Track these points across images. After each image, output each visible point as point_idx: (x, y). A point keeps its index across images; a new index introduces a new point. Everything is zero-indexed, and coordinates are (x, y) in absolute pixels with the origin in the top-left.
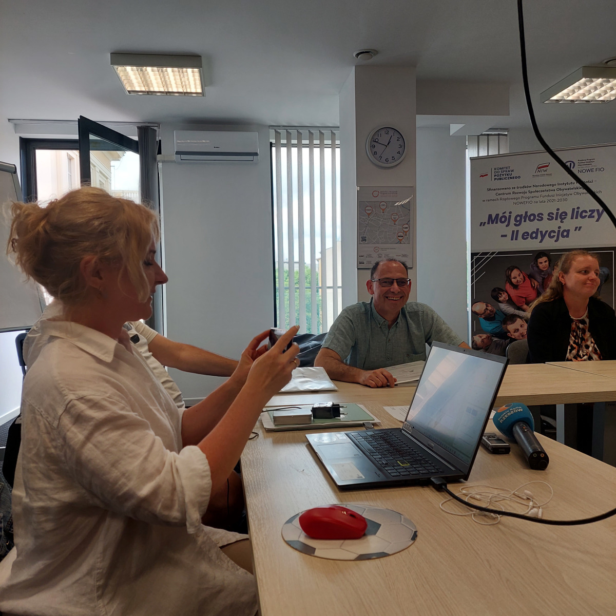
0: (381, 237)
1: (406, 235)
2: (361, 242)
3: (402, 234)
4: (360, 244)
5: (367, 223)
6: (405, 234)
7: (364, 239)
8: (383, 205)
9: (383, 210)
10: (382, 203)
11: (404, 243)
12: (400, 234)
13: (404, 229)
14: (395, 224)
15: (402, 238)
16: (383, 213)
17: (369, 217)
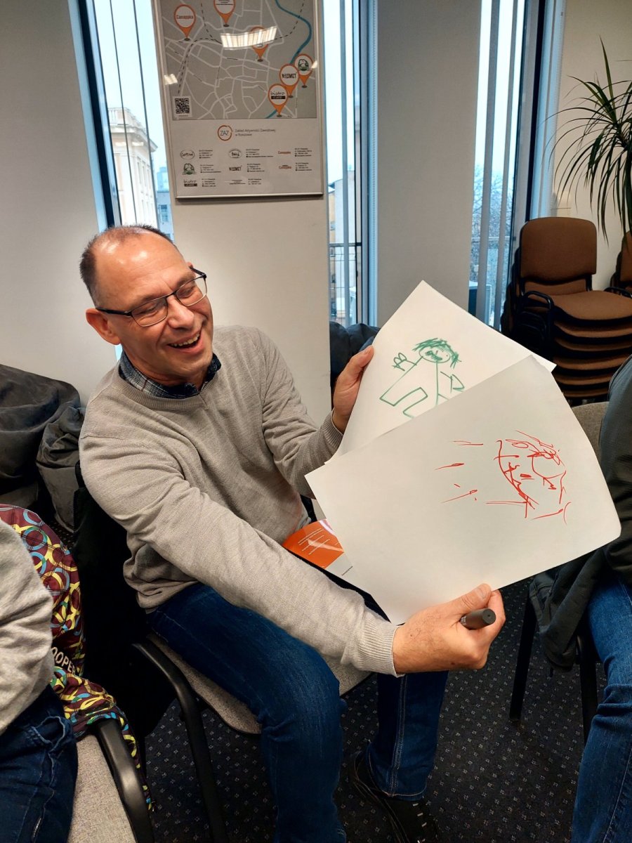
0: (225, 97)
1: (292, 96)
2: (176, 116)
3: (282, 90)
4: (174, 119)
5: (183, 58)
6: (288, 91)
7: (182, 106)
8: (226, 2)
9: (226, 17)
11: (290, 117)
12: (276, 90)
13: (283, 79)
14: (260, 60)
15: (284, 100)
16: (226, 26)
17: (188, 39)
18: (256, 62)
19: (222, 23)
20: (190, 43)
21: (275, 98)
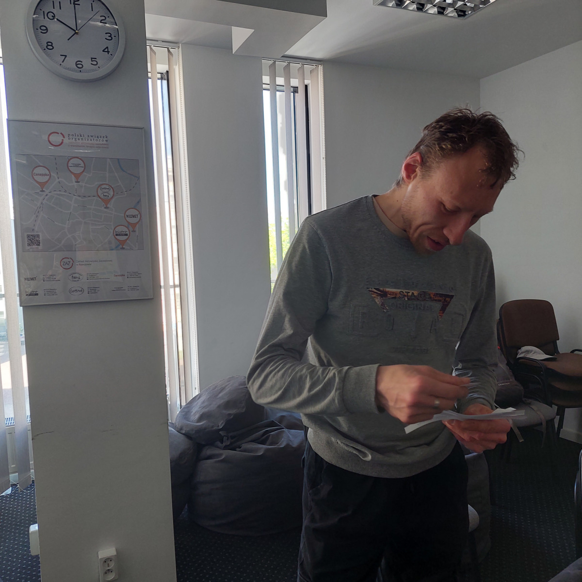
0: (75, 235)
1: (134, 231)
2: (27, 247)
3: (125, 229)
4: (24, 251)
6: (131, 229)
7: (33, 241)
8: (77, 165)
9: (77, 176)
10: (72, 161)
11: (129, 249)
12: (120, 229)
13: (127, 219)
14: (106, 208)
16: (77, 182)
17: (43, 191)
18: (103, 208)
19: (74, 180)
20: (45, 194)
21: (119, 235)
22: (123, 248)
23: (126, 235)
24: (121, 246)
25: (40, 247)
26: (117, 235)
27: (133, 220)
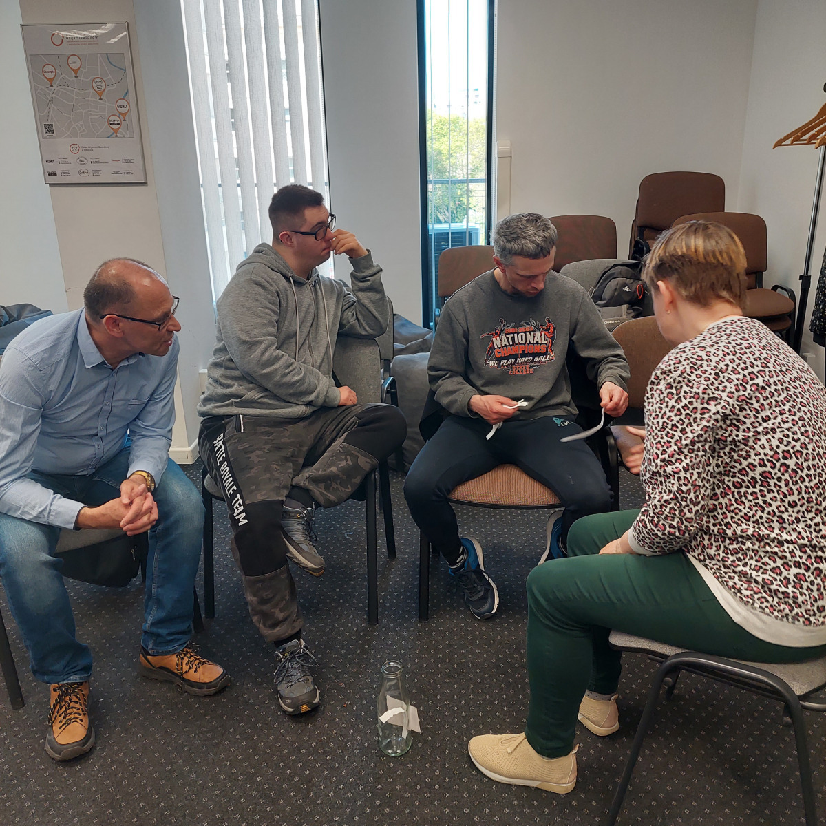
0: (79, 124)
1: (125, 120)
2: (46, 135)
3: (117, 118)
5: (50, 98)
6: (122, 119)
7: (49, 129)
8: (75, 62)
9: (76, 71)
10: (73, 58)
11: (124, 137)
12: (112, 119)
13: (119, 109)
14: (101, 99)
15: (118, 126)
16: (76, 77)
17: (51, 86)
18: (98, 100)
19: (74, 75)
20: (53, 88)
21: (113, 124)
22: (116, 136)
23: (118, 124)
24: (115, 134)
25: (54, 135)
26: (111, 124)
27: (123, 110)
